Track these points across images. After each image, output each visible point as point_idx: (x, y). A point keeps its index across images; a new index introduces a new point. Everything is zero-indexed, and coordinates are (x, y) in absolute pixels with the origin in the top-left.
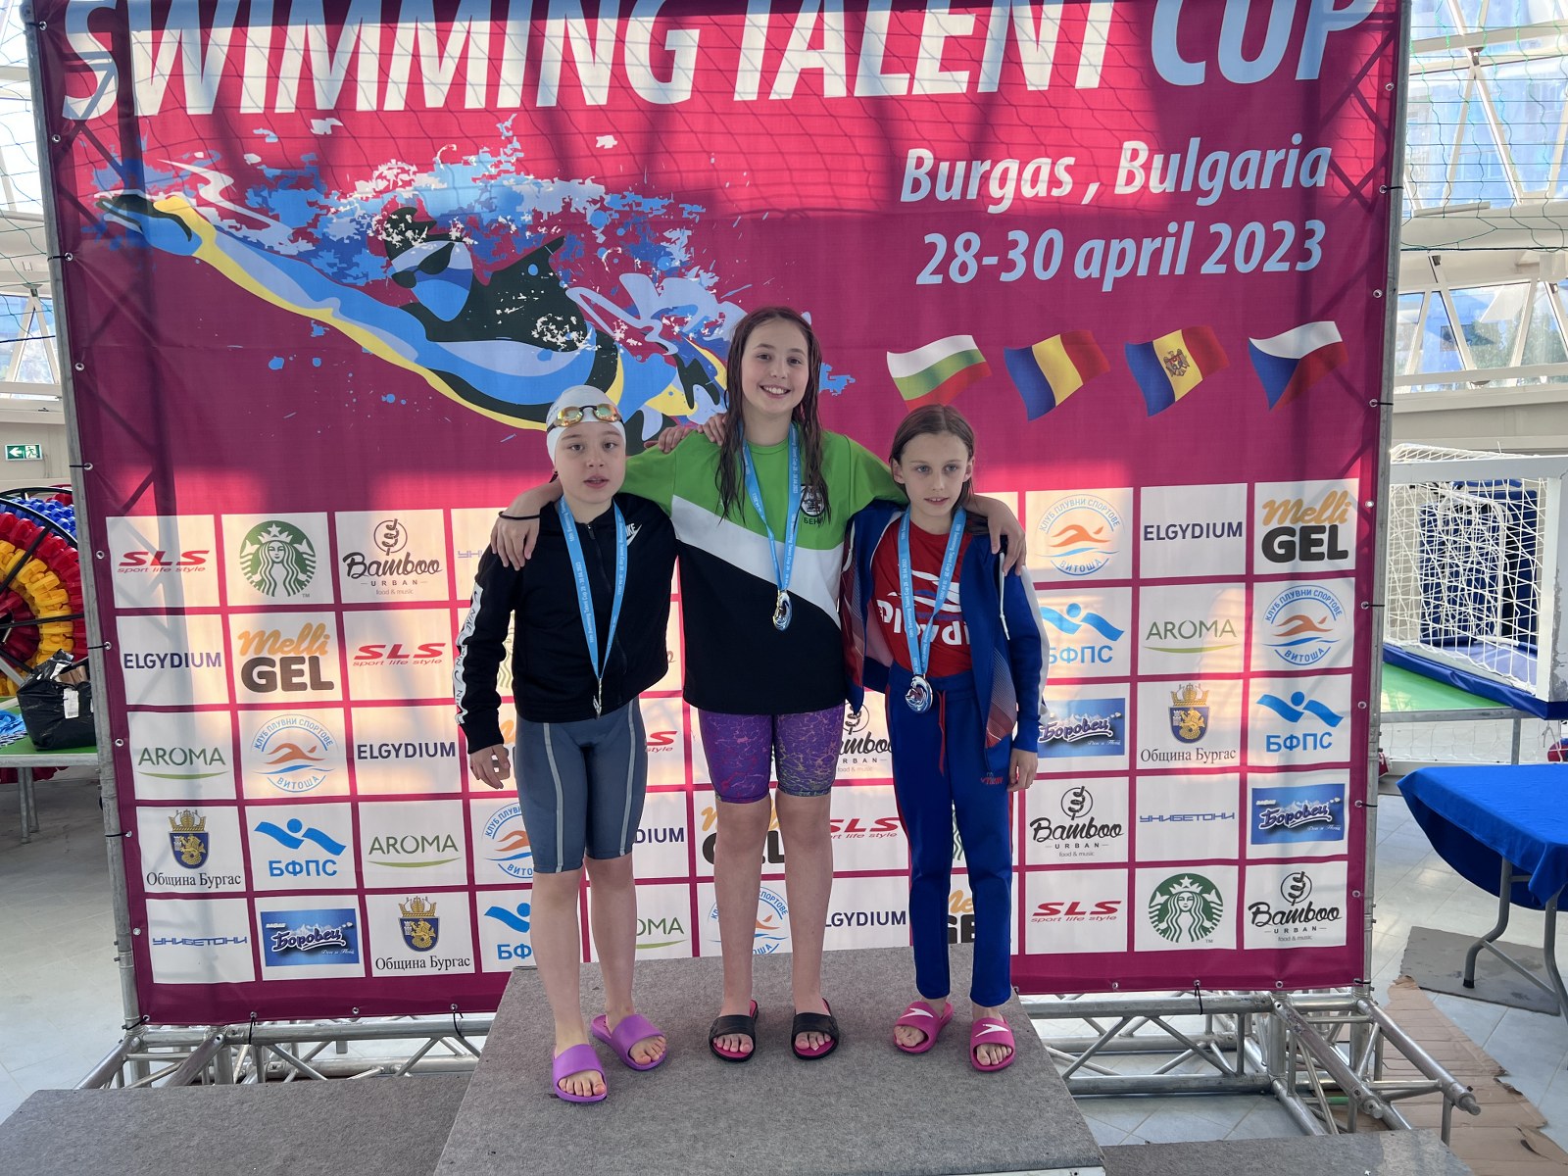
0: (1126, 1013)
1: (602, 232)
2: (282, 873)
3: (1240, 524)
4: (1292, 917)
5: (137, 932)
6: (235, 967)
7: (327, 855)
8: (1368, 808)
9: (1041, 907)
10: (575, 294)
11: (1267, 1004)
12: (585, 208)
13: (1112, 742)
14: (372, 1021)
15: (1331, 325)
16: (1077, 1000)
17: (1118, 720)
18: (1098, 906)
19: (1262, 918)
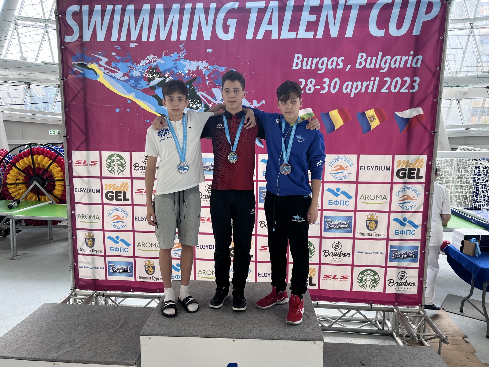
1: (207, 76)
2: (114, 251)
3: (390, 167)
4: (400, 284)
5: (75, 264)
6: (101, 276)
7: (125, 246)
9: (325, 276)
10: (199, 93)
11: (392, 309)
12: (203, 69)
13: (348, 229)
14: (136, 293)
15: (420, 109)
16: (337, 304)
17: (350, 223)
18: (342, 277)
19: (392, 284)
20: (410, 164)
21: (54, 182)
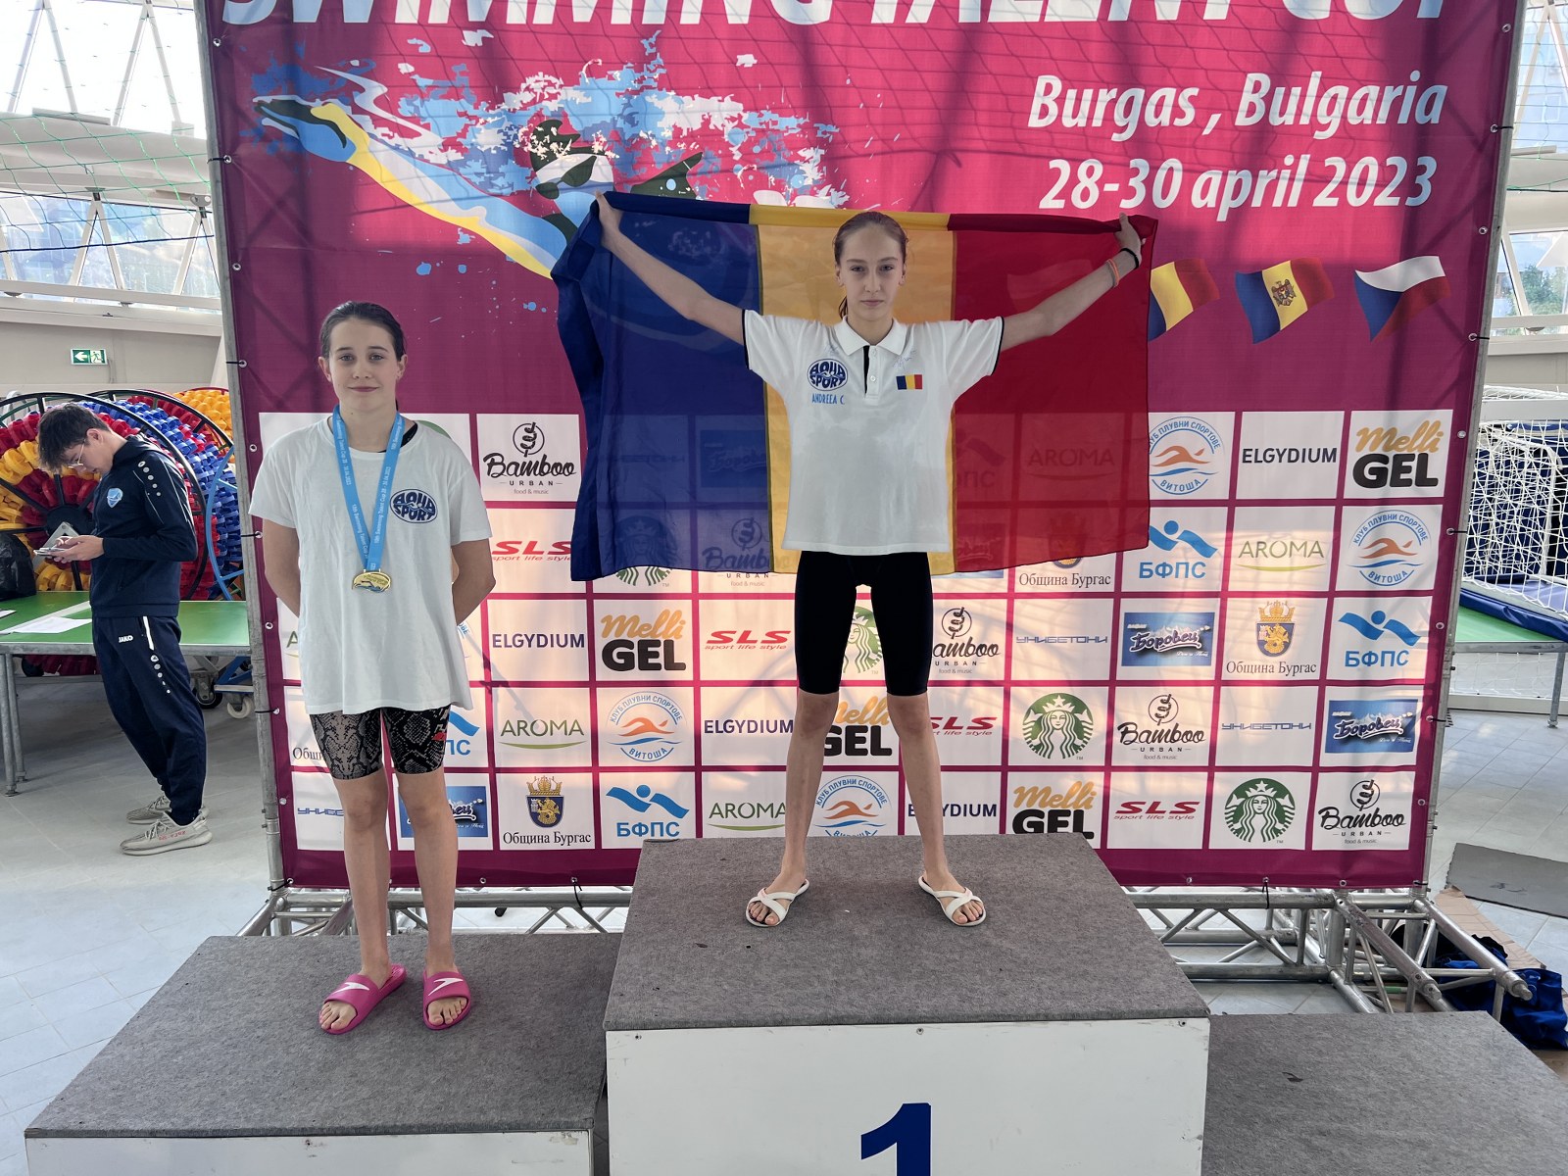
0: (1198, 905)
1: (739, 149)
3: (1334, 450)
4: (1359, 821)
5: (283, 802)
7: (461, 736)
8: (1438, 723)
9: (1124, 805)
11: (1328, 901)
12: (723, 126)
13: (1200, 653)
14: (498, 891)
15: (1436, 260)
16: (1153, 893)
17: (1207, 634)
18: (1177, 805)
19: (1331, 821)
20: (1399, 441)
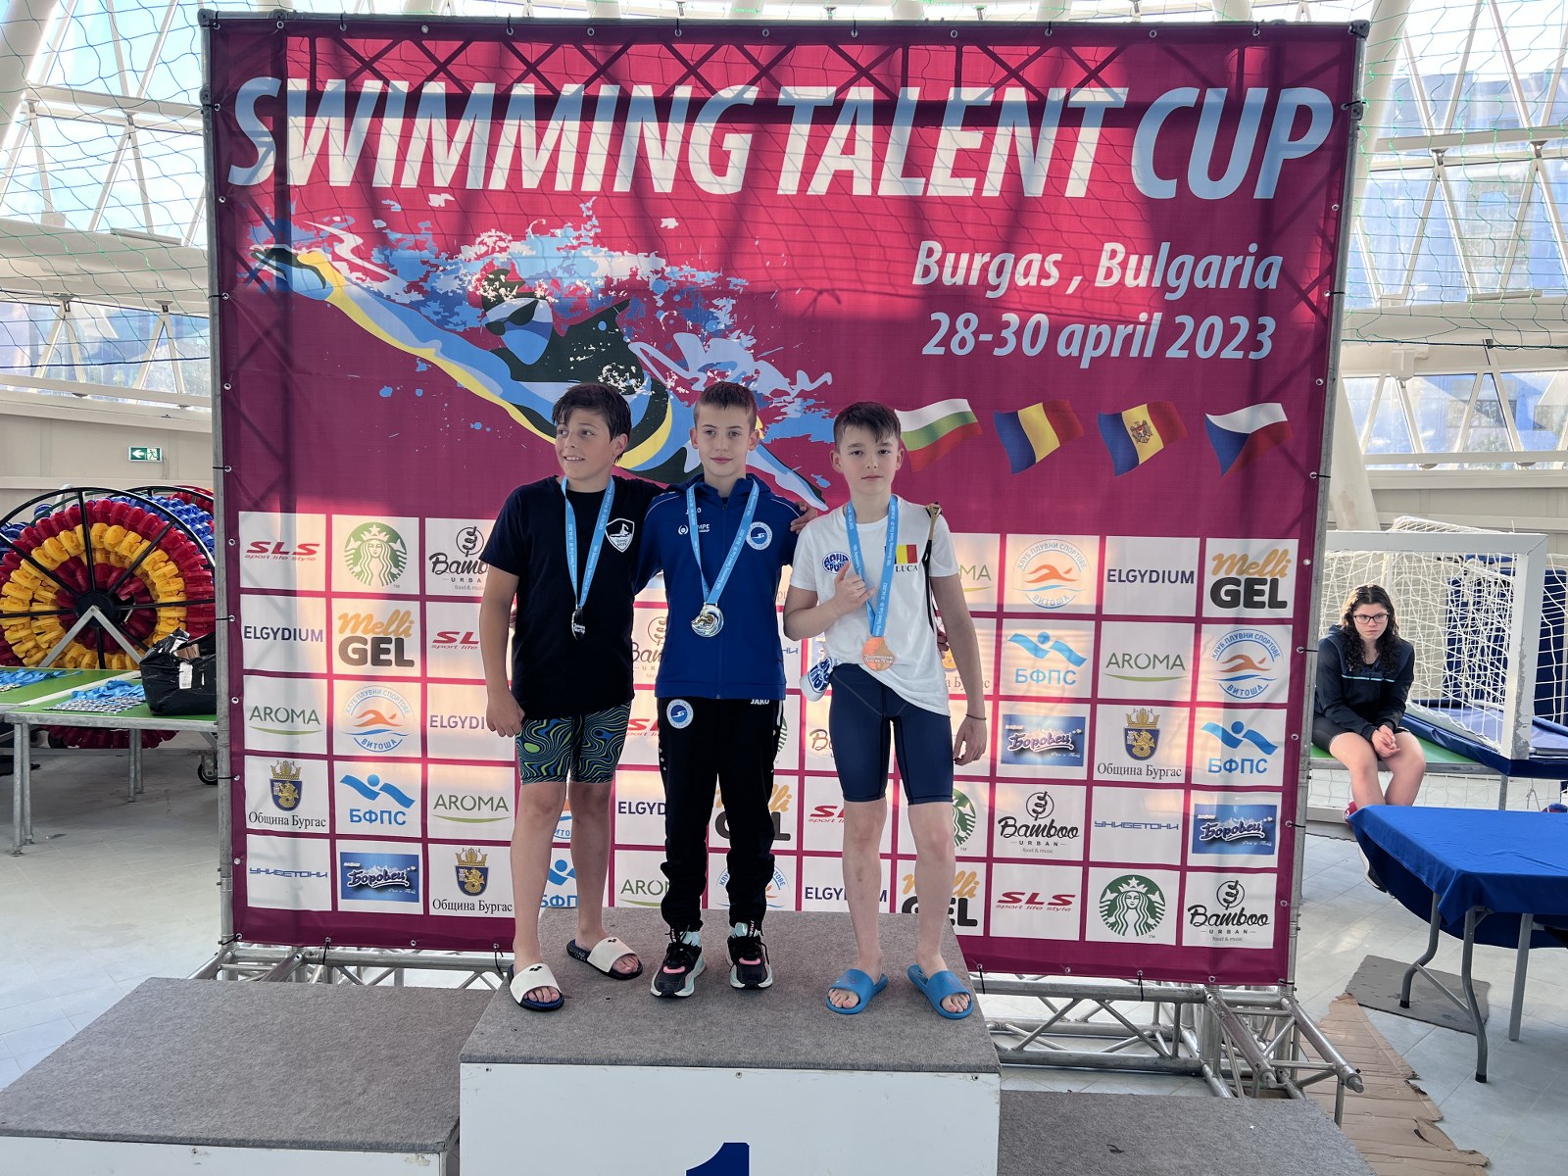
0: (1077, 994)
1: (661, 298)
2: (360, 821)
3: (1192, 573)
4: (1225, 920)
5: (237, 862)
6: (316, 898)
7: (398, 807)
8: (1297, 828)
9: (1005, 895)
10: (635, 348)
11: (1201, 996)
12: (648, 277)
13: (1072, 754)
14: (426, 953)
15: (1278, 407)
16: (1040, 981)
17: (1078, 737)
18: (1054, 897)
19: (1200, 919)
20: (1250, 567)
21: (154, 612)
